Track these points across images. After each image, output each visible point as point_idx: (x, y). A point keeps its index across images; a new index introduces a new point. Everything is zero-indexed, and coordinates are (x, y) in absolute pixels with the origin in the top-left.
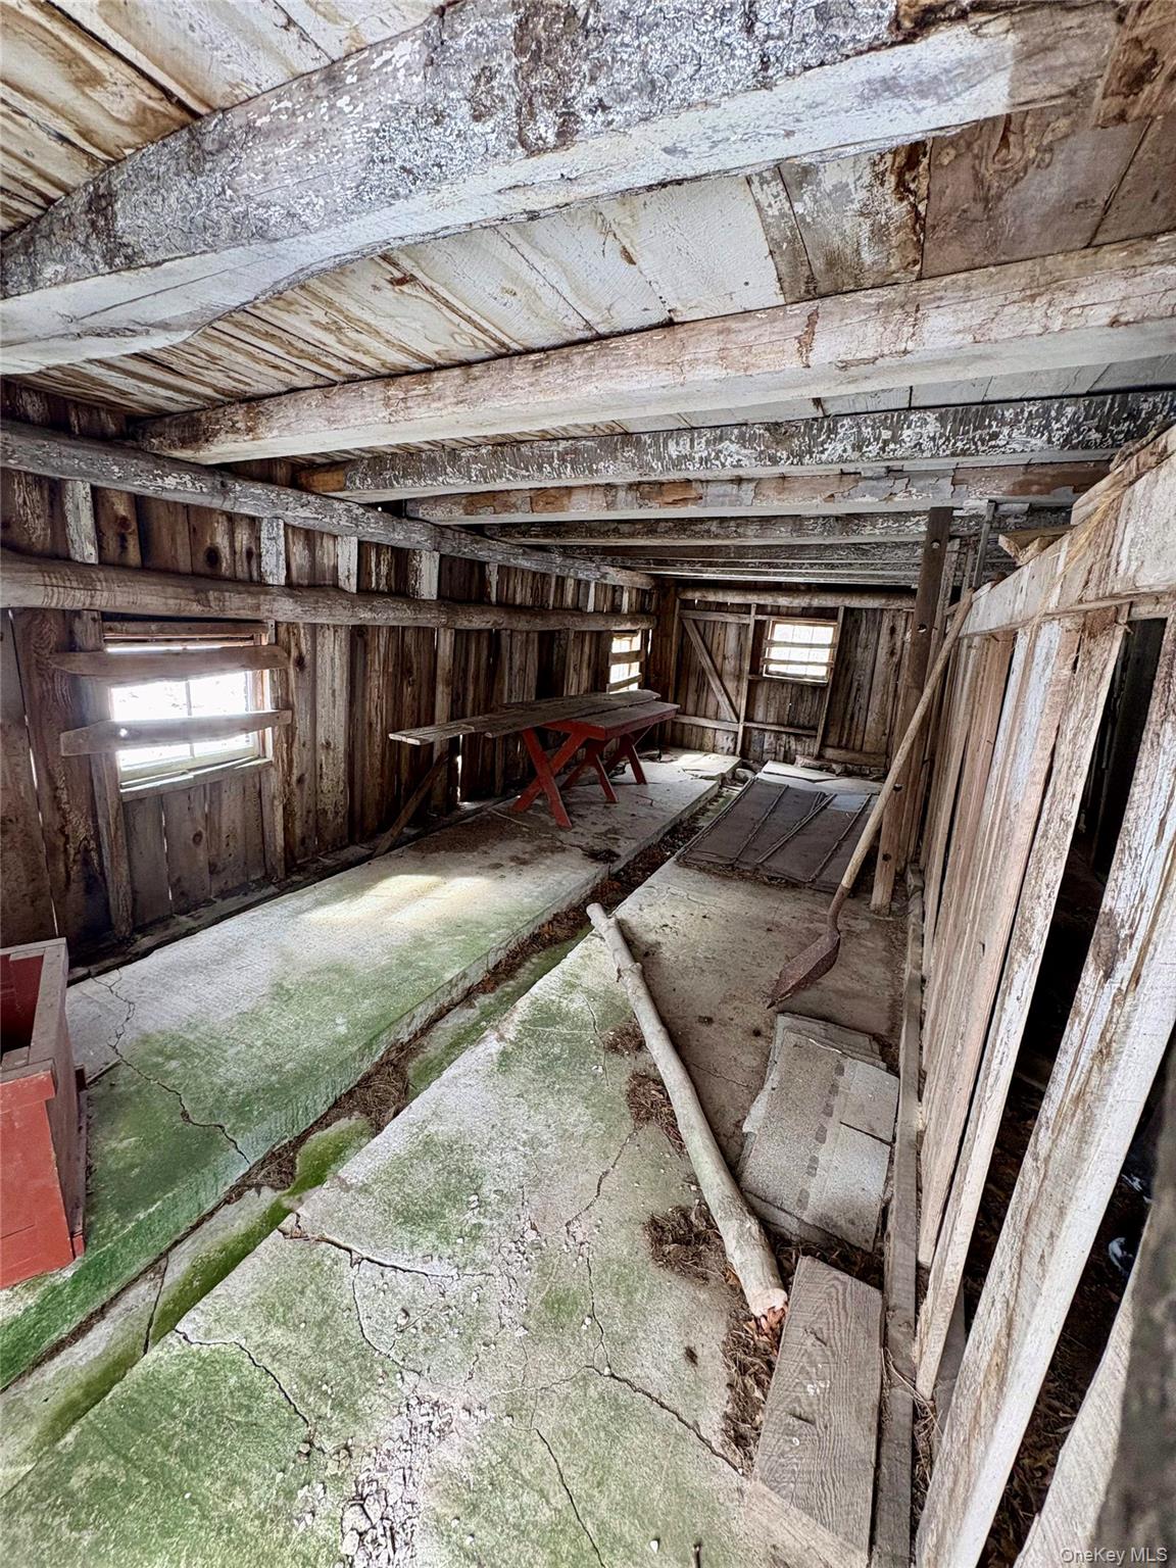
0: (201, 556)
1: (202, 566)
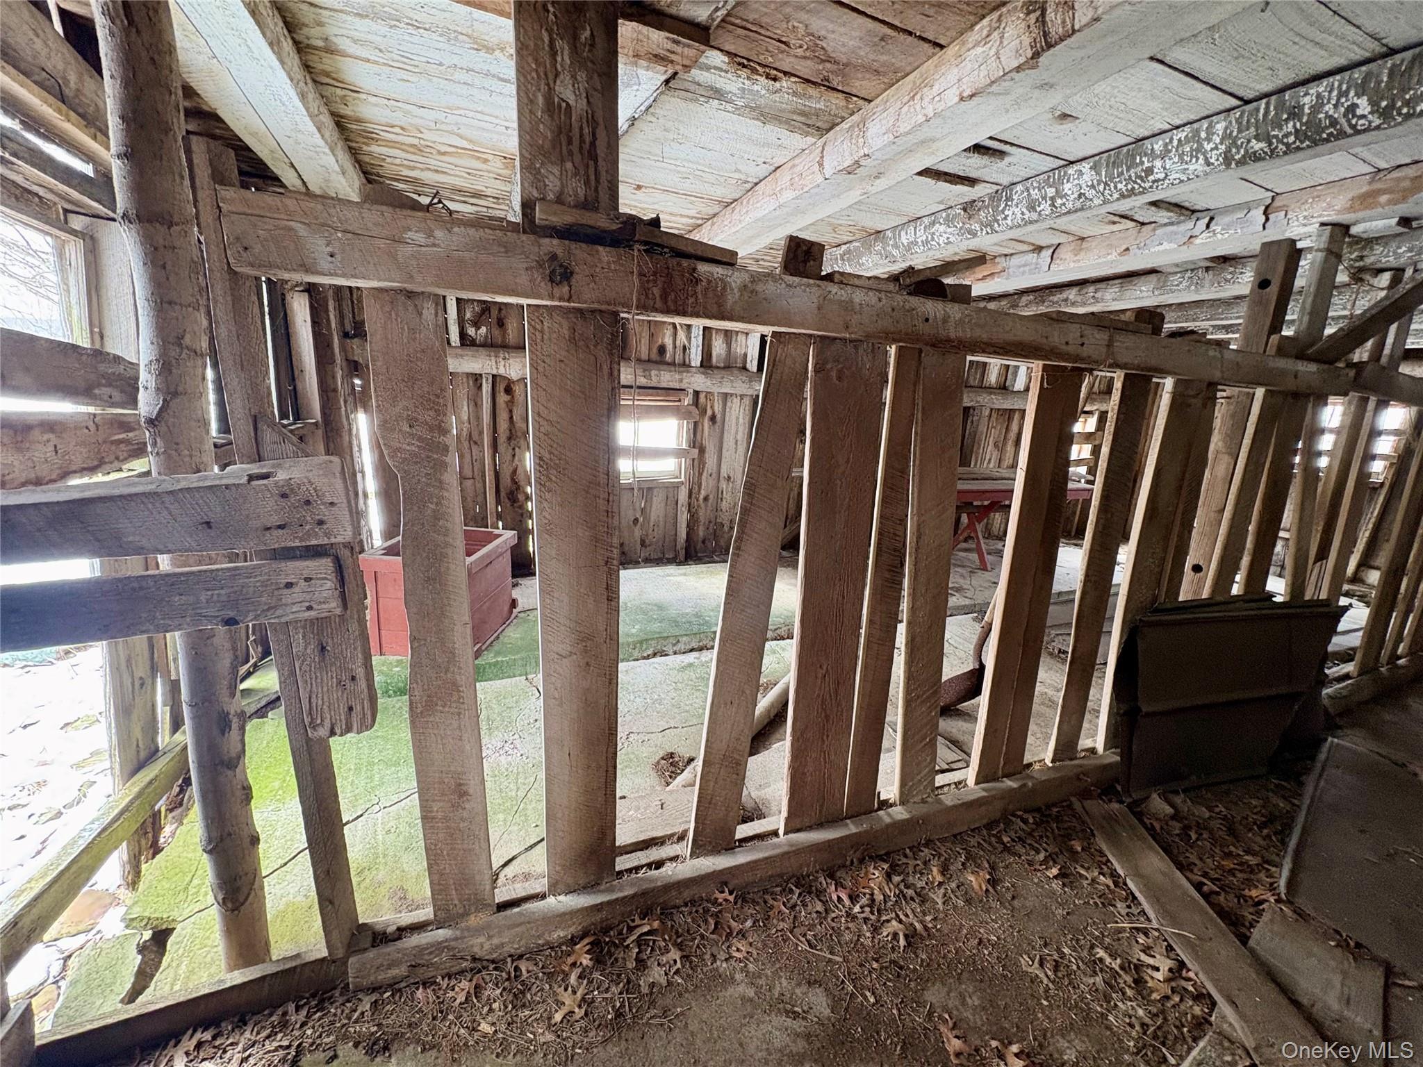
0: (655, 350)
1: (654, 356)
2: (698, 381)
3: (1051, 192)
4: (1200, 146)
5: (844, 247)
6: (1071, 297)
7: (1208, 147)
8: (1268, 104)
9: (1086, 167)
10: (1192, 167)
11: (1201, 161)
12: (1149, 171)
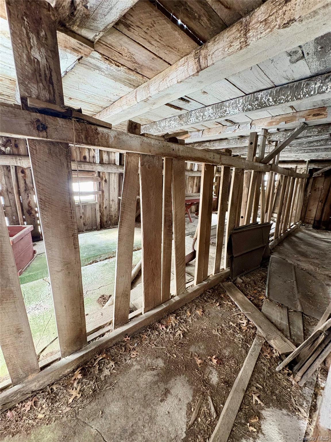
0: (82, 157)
1: (82, 160)
2: (100, 168)
3: (202, 114)
4: (237, 106)
5: (144, 126)
6: (207, 145)
7: (239, 106)
8: (251, 96)
9: (210, 108)
10: (235, 111)
11: (237, 109)
12: (226, 111)
